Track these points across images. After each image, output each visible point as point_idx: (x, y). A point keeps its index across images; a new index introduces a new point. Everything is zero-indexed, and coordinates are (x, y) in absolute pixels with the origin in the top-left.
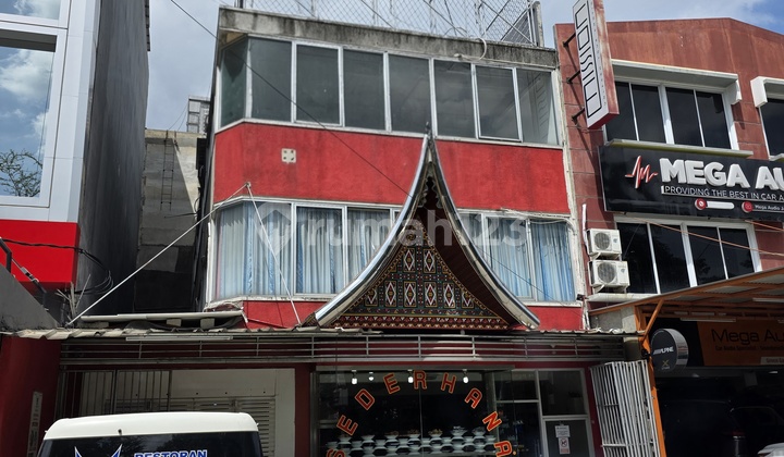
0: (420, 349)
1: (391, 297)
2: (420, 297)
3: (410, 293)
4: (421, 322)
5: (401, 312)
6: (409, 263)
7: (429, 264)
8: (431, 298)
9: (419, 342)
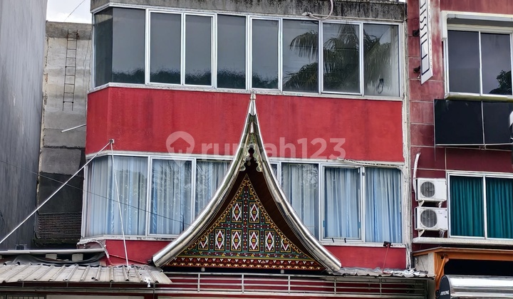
0: (243, 284)
1: (220, 242)
2: (245, 242)
3: (236, 239)
4: (245, 263)
5: (228, 254)
6: (237, 215)
7: (254, 215)
8: (254, 243)
9: (243, 279)
